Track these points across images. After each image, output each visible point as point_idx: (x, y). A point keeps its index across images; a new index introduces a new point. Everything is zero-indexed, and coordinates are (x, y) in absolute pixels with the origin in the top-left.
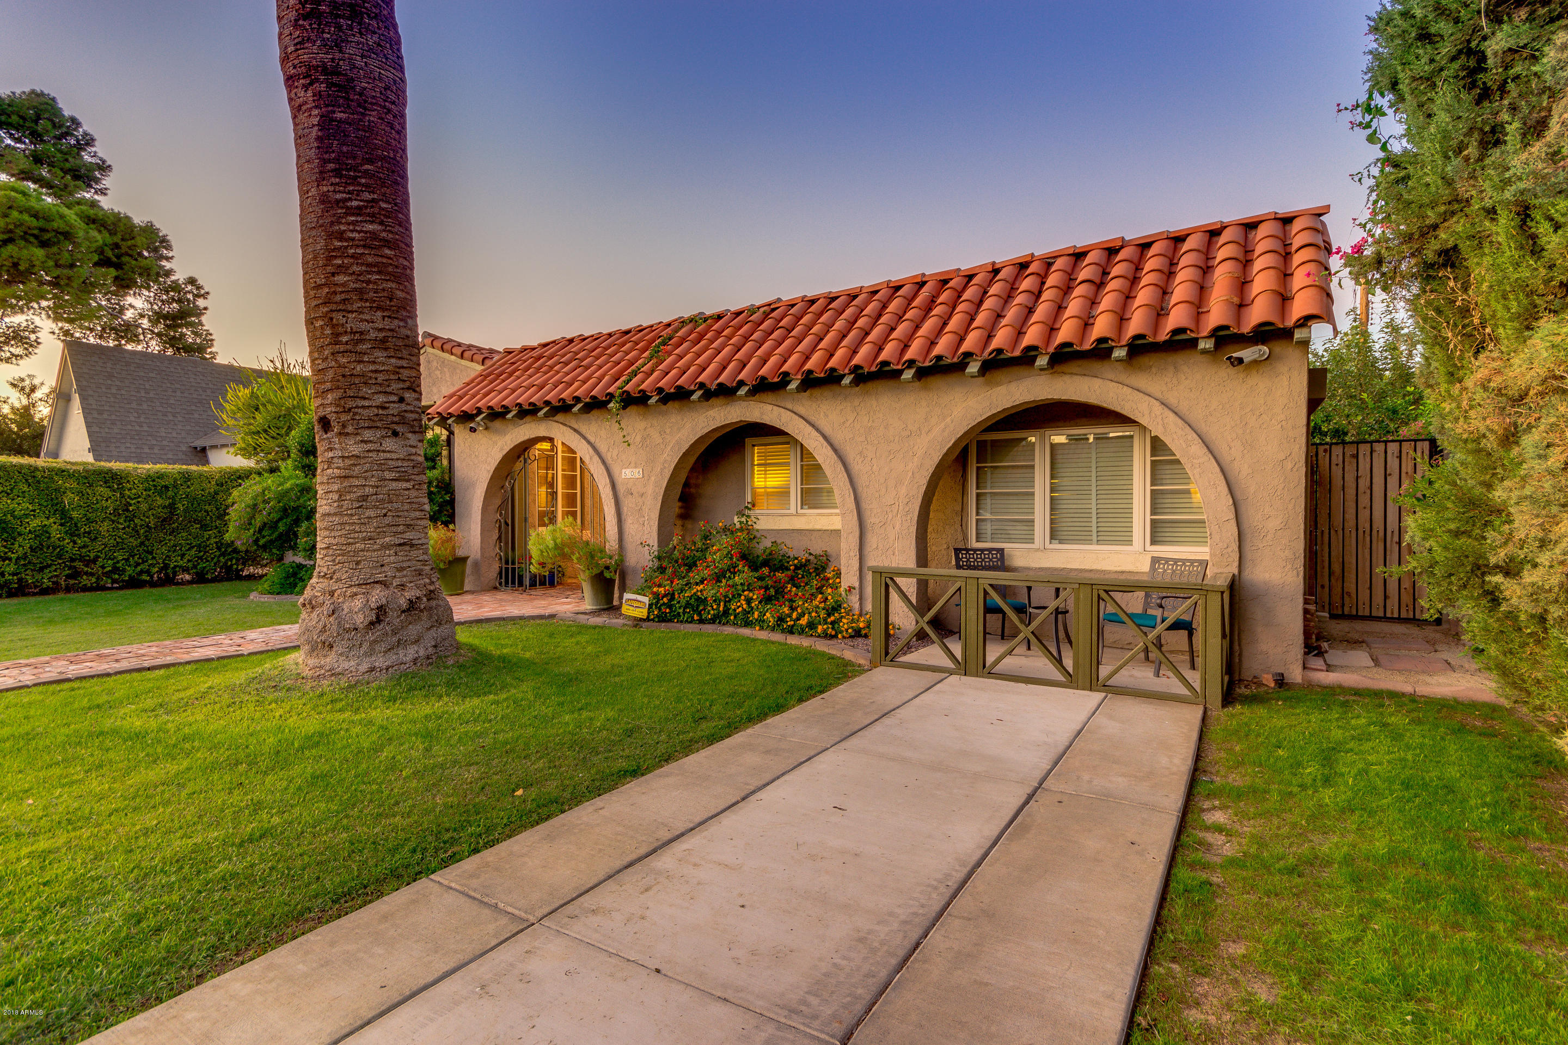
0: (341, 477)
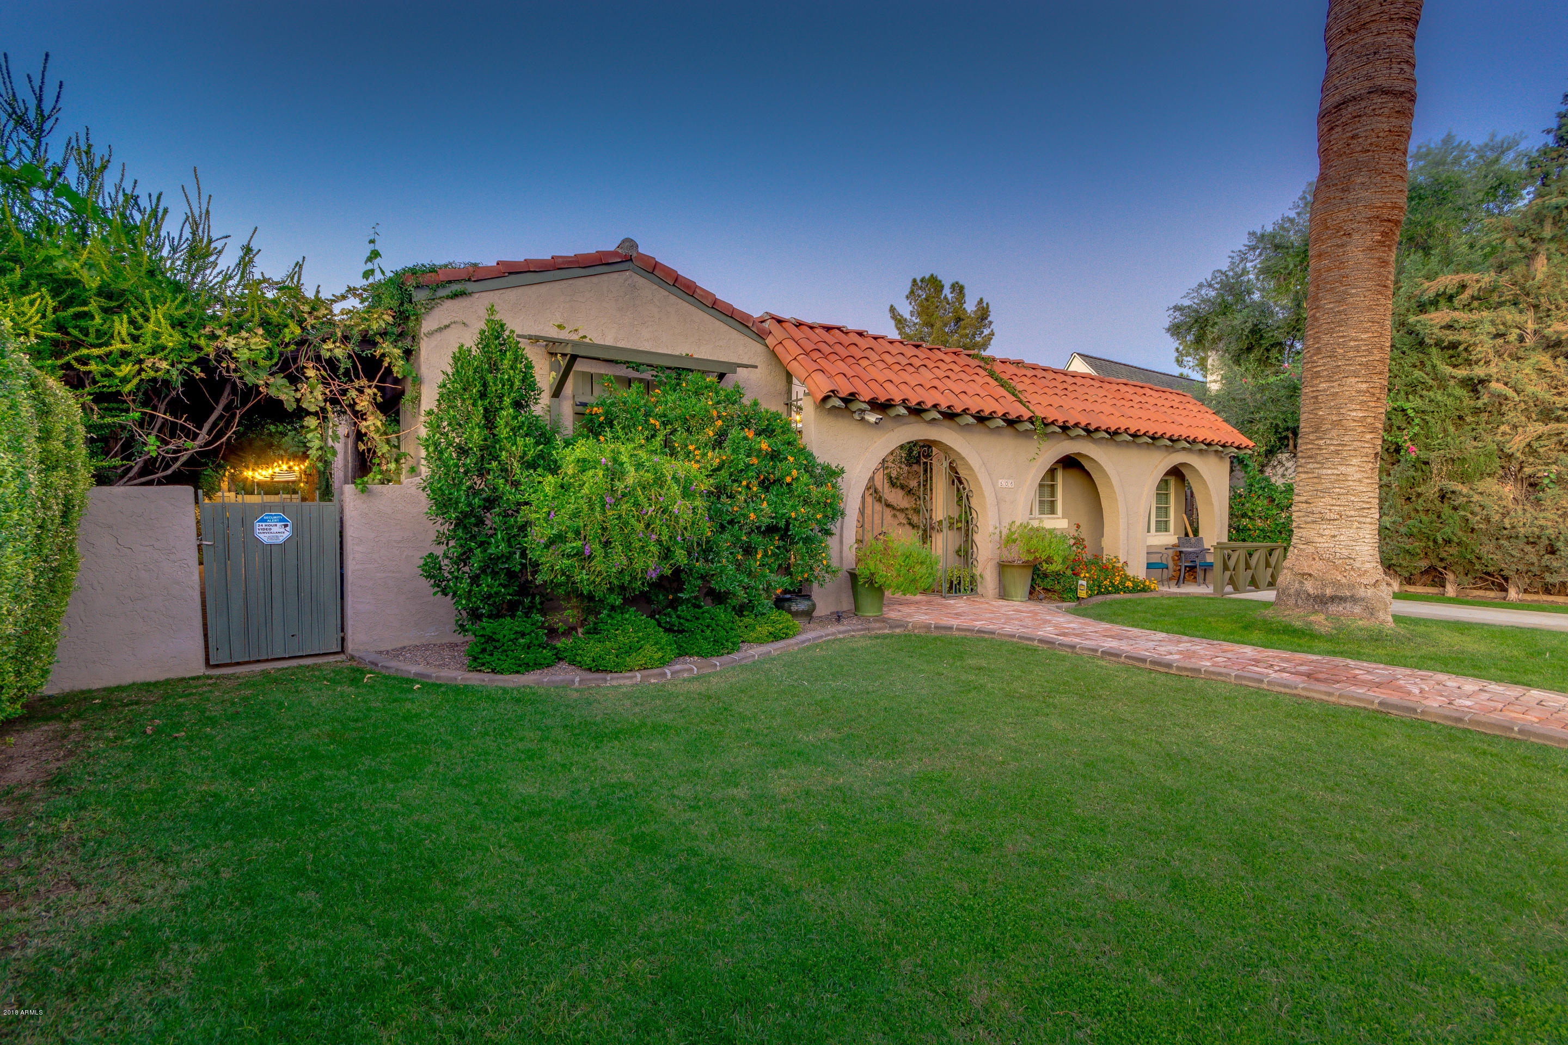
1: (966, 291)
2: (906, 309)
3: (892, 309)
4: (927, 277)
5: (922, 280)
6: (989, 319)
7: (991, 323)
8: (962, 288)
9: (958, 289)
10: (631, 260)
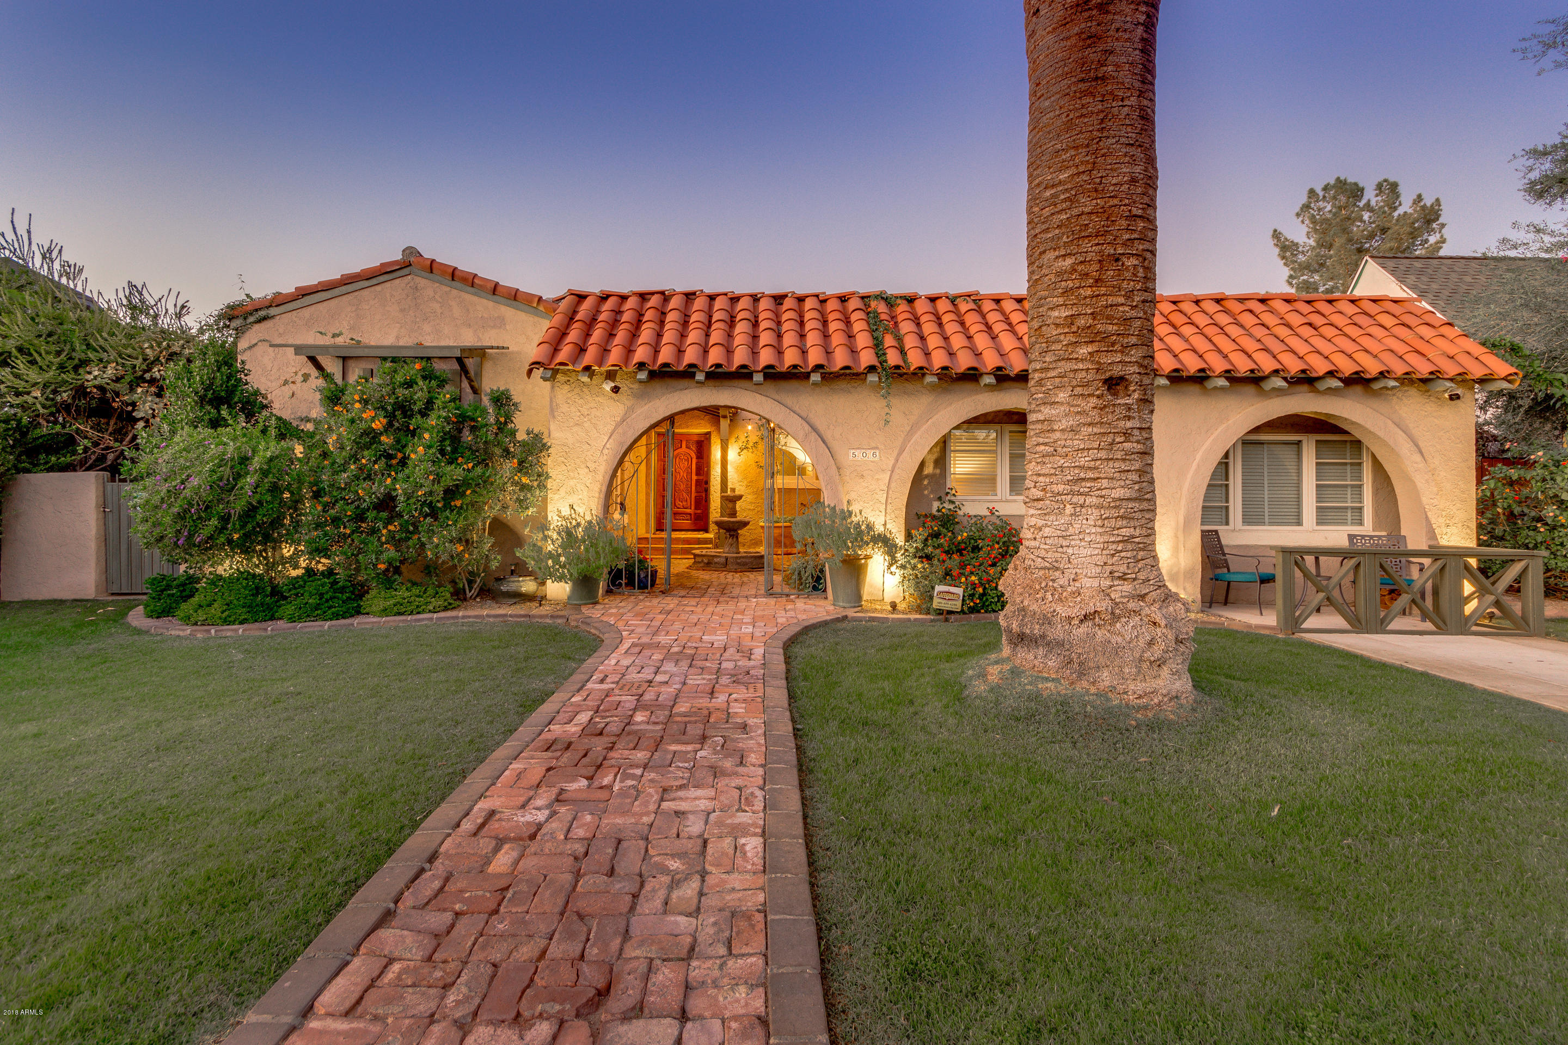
0: (1141, 453)
1: (1401, 189)
2: (1300, 233)
3: (1276, 235)
4: (1332, 182)
5: (1326, 189)
6: (1441, 220)
7: (1443, 226)
8: (1394, 187)
9: (1390, 189)
10: (410, 265)
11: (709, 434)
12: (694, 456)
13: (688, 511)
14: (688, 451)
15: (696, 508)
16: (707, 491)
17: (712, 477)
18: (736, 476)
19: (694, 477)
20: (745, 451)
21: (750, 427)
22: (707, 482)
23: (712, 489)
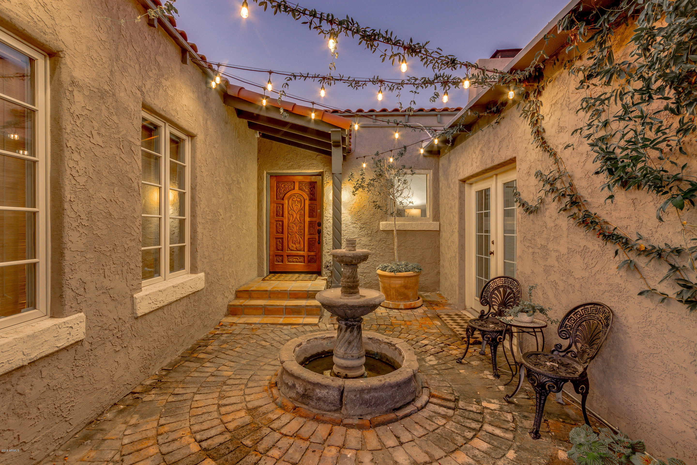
11: (321, 174)
12: (306, 197)
13: (301, 253)
14: (300, 192)
15: (309, 250)
16: (320, 232)
17: (325, 218)
18: (349, 217)
19: (307, 219)
20: (361, 190)
21: (364, 165)
22: (320, 224)
23: (325, 231)
